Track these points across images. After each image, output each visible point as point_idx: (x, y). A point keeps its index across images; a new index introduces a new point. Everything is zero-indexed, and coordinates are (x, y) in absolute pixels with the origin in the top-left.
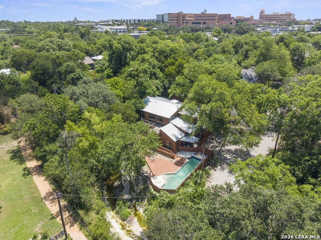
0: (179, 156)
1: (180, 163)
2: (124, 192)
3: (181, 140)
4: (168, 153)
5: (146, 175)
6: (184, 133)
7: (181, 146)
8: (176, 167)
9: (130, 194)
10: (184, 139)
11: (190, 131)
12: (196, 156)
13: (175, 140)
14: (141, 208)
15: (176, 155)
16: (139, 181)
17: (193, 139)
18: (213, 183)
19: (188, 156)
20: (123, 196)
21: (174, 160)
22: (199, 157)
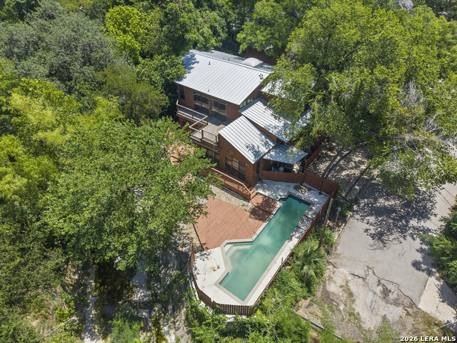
0: (261, 193)
1: (262, 212)
2: (135, 281)
3: (265, 157)
4: (235, 186)
5: (184, 249)
6: (272, 140)
7: (266, 170)
8: (253, 221)
9: (149, 288)
10: (272, 156)
12: (299, 194)
13: (252, 159)
14: (172, 332)
15: (252, 192)
16: (169, 258)
17: (294, 155)
18: (342, 270)
19: (282, 194)
20: (133, 292)
21: (250, 205)
22: (306, 195)
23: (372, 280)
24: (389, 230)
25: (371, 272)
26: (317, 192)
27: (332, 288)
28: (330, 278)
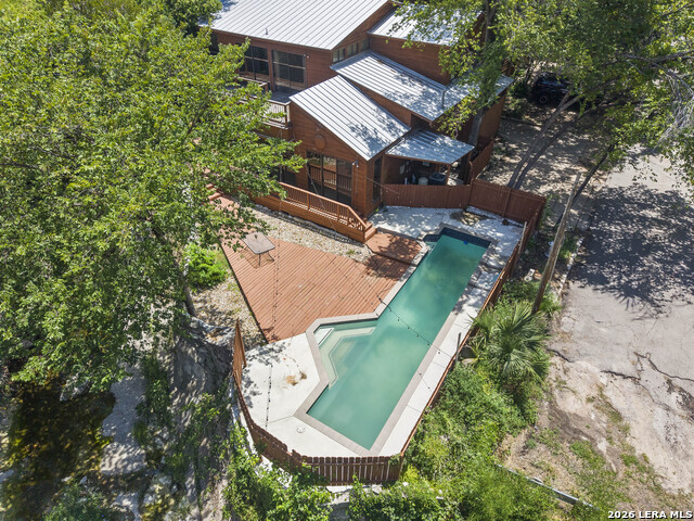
0: (384, 230)
1: (391, 263)
2: (109, 427)
3: (393, 152)
4: (332, 217)
5: (219, 340)
6: (402, 122)
7: (394, 183)
8: (374, 280)
9: (141, 441)
10: (405, 149)
11: (431, 111)
12: (462, 226)
13: (365, 152)
15: (370, 227)
16: (188, 368)
17: (446, 150)
18: (583, 364)
19: (428, 228)
20: (101, 454)
21: (363, 250)
22: (477, 228)
23: (653, 380)
24: (658, 282)
25: (646, 365)
26: (498, 221)
27: (571, 405)
28: (561, 384)
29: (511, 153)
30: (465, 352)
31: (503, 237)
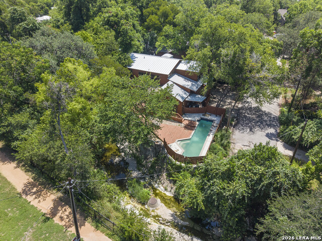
0: (186, 119)
1: (190, 126)
2: (130, 168)
3: (187, 100)
5: (158, 143)
6: (188, 92)
7: (187, 107)
8: (187, 131)
10: (189, 99)
11: (195, 89)
12: (206, 117)
13: (181, 100)
14: (160, 186)
15: (182, 119)
16: (147, 153)
17: (199, 98)
18: (238, 144)
19: (197, 118)
20: (131, 173)
21: (182, 124)
22: (209, 117)
23: (253, 146)
24: (253, 127)
25: (251, 143)
26: (215, 116)
28: (234, 148)
29: (215, 98)
30: (213, 141)
31: (216, 120)
